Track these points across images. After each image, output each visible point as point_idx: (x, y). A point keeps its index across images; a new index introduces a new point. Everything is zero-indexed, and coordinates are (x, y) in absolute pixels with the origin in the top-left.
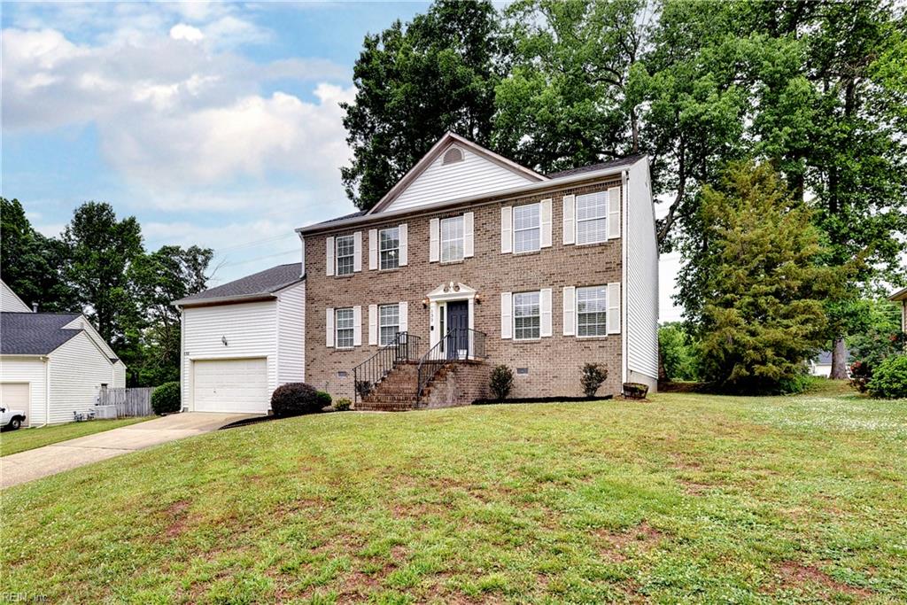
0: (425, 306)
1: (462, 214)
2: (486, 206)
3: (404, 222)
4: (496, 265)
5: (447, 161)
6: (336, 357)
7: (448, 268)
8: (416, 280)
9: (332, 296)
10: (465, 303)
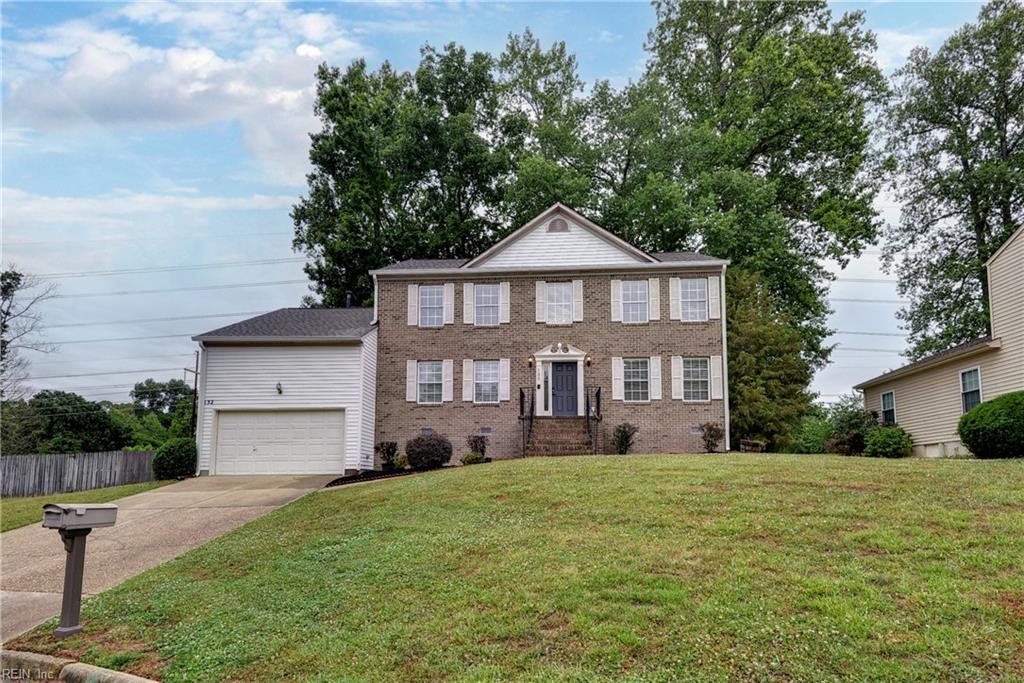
0: (530, 364)
1: (570, 281)
2: (595, 278)
3: (506, 280)
4: (606, 332)
5: (552, 229)
6: (417, 413)
7: (556, 329)
8: (519, 339)
9: (414, 347)
10: (574, 364)
